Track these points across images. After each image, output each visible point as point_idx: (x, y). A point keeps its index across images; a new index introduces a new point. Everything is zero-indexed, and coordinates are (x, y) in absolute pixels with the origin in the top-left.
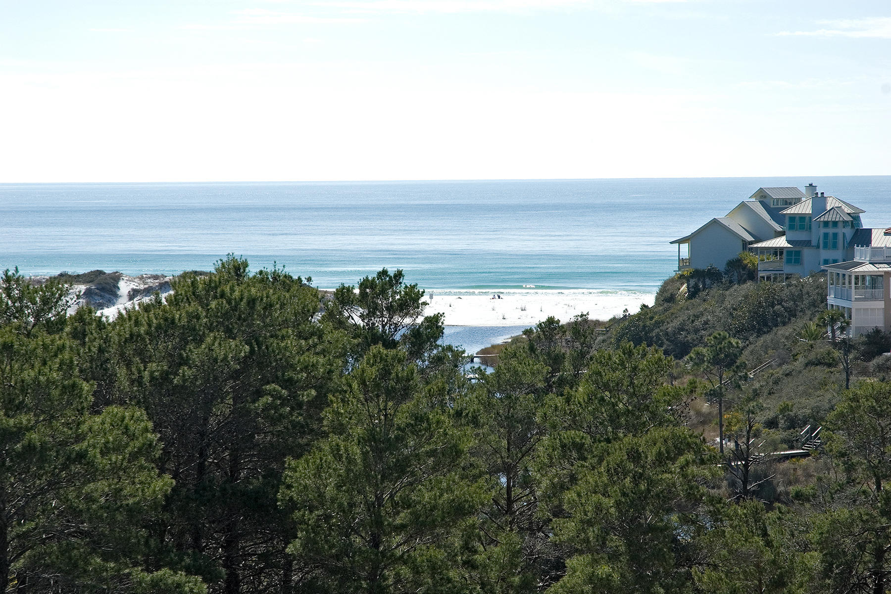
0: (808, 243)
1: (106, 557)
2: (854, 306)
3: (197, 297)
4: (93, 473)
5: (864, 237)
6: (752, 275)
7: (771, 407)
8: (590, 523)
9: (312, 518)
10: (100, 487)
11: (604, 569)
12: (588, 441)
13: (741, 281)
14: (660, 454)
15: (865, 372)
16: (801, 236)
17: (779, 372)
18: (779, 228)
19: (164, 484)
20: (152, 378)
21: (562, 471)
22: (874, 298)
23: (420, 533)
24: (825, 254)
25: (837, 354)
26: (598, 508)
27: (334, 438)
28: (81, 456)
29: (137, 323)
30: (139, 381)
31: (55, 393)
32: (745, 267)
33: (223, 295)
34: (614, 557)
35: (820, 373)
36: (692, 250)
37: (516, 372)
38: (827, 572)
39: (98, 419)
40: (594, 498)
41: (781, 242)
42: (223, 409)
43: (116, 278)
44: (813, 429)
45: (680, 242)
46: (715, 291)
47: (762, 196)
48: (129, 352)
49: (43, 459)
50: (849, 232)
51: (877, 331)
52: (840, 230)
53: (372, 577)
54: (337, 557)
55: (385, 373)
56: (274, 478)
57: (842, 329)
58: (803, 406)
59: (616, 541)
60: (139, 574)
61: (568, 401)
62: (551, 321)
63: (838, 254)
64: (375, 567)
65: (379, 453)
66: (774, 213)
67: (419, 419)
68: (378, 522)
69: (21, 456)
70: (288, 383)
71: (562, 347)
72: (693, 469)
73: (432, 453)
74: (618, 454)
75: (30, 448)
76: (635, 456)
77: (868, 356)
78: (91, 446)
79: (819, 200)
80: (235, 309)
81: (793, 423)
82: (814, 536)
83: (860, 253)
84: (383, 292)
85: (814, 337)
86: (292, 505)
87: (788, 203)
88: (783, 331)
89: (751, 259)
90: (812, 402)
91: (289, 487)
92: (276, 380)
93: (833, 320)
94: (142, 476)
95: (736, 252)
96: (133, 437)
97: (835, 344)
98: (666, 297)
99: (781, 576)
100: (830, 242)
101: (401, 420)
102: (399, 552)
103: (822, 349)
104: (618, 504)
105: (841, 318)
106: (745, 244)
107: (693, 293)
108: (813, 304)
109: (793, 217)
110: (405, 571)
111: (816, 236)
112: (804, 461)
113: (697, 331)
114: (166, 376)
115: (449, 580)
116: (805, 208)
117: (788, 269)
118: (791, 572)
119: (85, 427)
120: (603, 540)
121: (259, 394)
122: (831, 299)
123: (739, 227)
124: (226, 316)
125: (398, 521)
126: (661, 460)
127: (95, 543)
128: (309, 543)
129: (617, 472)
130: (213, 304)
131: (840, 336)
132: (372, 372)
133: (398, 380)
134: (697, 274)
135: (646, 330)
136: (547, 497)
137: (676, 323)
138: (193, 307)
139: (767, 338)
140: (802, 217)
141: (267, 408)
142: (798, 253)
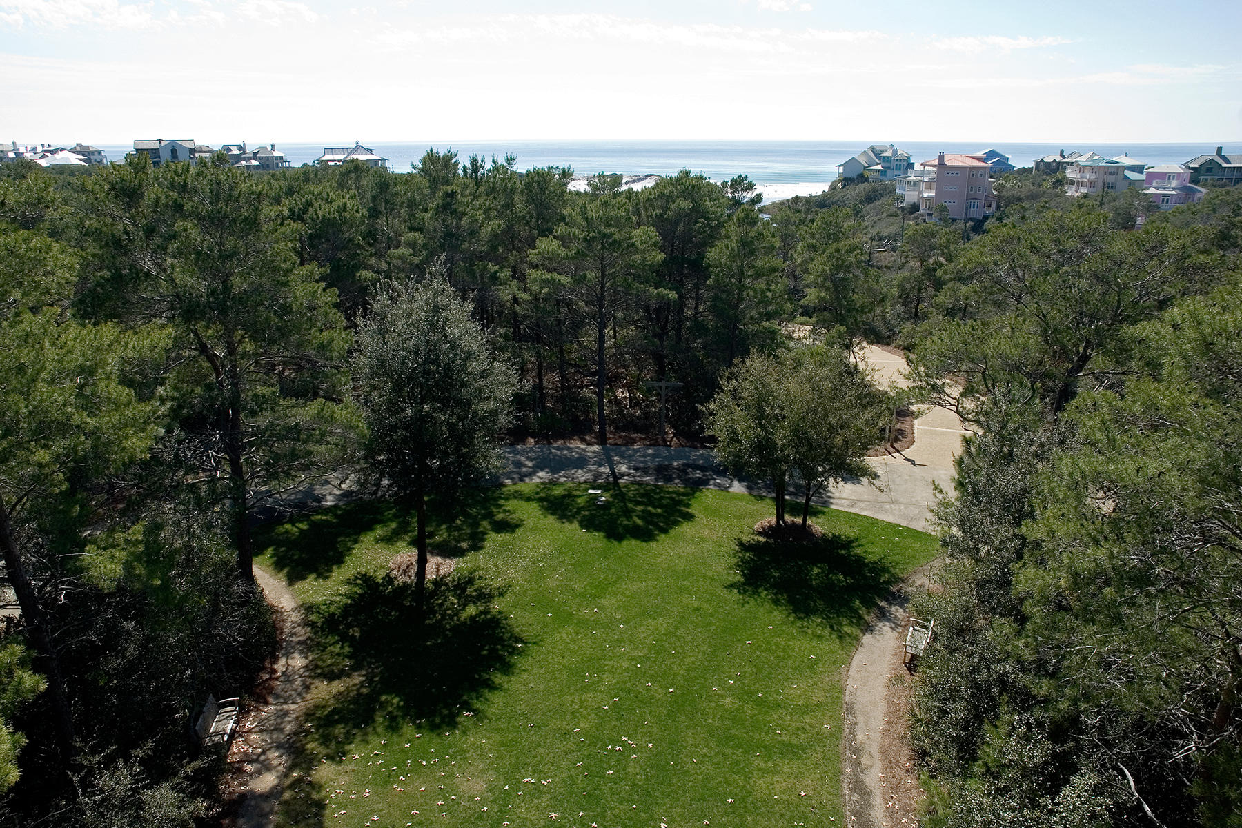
0: (889, 168)
1: (640, 283)
2: (907, 193)
3: (673, 184)
4: (637, 251)
5: (911, 166)
6: (867, 180)
7: (873, 232)
8: (819, 276)
9: (716, 271)
10: (638, 257)
11: (823, 294)
12: (818, 244)
13: (863, 182)
14: (847, 250)
15: (910, 220)
16: (887, 165)
17: (876, 219)
18: (878, 162)
19: (661, 256)
20: (656, 215)
21: (806, 255)
22: (914, 190)
23: (757, 278)
24: (896, 172)
25: (899, 212)
26: (823, 270)
27: (726, 241)
28: (633, 244)
29: (650, 194)
30: (651, 216)
31: (623, 220)
32: (864, 177)
33: (682, 184)
34: (827, 289)
35: (892, 219)
36: (844, 169)
37: (789, 217)
38: (900, 297)
39: (638, 231)
40: (821, 267)
41: (879, 167)
42: (680, 228)
43: (621, 176)
44: (888, 241)
45: (839, 166)
46: (852, 186)
47: (872, 148)
48: (647, 205)
49: (620, 245)
50: (905, 164)
51: (915, 203)
52: (902, 163)
53: (738, 294)
54: (725, 286)
55: (747, 215)
56: (702, 256)
57: (901, 202)
58: (885, 232)
59: (828, 284)
60: (652, 290)
61: (811, 229)
62: (797, 196)
63: (900, 172)
64: (740, 290)
65: (744, 246)
66: (877, 155)
67: (760, 234)
68: (742, 273)
69: (610, 244)
70: (707, 219)
71: (800, 206)
72: (859, 257)
73: (764, 247)
74: (831, 250)
75: (615, 241)
76: (838, 250)
77: (911, 213)
78: (636, 241)
79: (895, 151)
80: (687, 189)
81: (881, 239)
82: (895, 283)
83: (910, 172)
84: (740, 184)
85: (890, 205)
86: (709, 265)
87: (883, 151)
88: (878, 203)
89: (867, 174)
90: (888, 231)
91: (708, 259)
92: (703, 217)
93: (898, 199)
94: (654, 253)
95: (861, 171)
96: (651, 238)
97: (898, 208)
98: (833, 188)
99: (883, 298)
100: (898, 167)
101: (753, 234)
102: (749, 285)
103: (893, 210)
104: (830, 269)
105: (901, 198)
106: (865, 167)
107: (844, 186)
108: (890, 192)
109: (884, 157)
110: (751, 293)
111: (893, 164)
112: (884, 253)
113: (844, 202)
114: (661, 215)
115: (767, 297)
116: (889, 154)
117: (881, 178)
118: (887, 296)
119: (633, 234)
120: (824, 282)
121: (696, 223)
122: (897, 191)
123: (863, 161)
124: (684, 192)
125: (749, 273)
126: (848, 252)
127: (637, 277)
128: (716, 280)
129: (831, 256)
130: (679, 187)
131: (900, 205)
132: (742, 215)
133: (752, 219)
134: (846, 179)
135: (824, 201)
136: (801, 265)
137: (836, 198)
138: (671, 188)
139: (872, 205)
140: (888, 157)
141: (700, 228)
142: (885, 172)
